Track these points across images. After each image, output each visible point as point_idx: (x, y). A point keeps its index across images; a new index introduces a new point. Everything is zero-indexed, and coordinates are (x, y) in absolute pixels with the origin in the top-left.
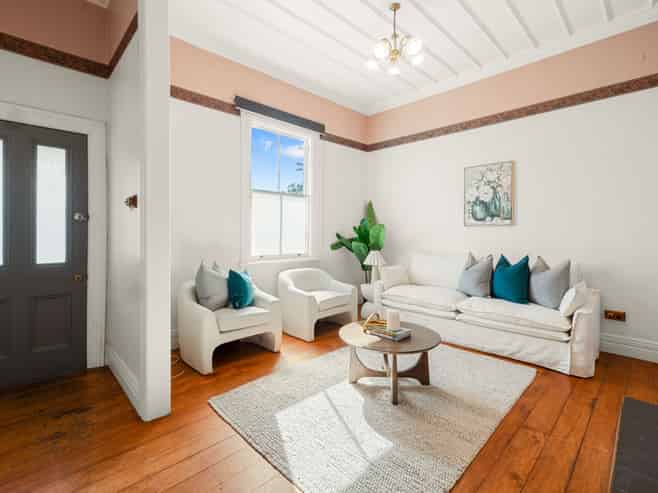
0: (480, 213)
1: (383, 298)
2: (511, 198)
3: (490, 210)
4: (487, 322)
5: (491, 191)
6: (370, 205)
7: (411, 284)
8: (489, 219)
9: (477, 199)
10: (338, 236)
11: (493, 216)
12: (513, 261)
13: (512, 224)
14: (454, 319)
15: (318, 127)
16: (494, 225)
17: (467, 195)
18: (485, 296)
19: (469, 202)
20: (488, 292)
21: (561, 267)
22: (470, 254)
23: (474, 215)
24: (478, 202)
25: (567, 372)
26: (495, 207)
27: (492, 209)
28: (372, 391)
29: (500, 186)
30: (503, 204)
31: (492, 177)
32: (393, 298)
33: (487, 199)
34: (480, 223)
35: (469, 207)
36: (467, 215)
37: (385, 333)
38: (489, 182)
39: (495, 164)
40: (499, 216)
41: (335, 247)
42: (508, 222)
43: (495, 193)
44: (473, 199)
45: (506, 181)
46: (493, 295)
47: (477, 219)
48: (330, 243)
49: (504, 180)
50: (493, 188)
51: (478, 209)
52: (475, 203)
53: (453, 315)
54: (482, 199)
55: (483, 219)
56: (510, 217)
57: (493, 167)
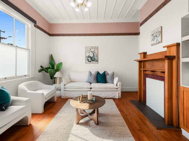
0: (90, 60)
1: (65, 88)
2: (97, 56)
3: (92, 59)
4: (103, 90)
5: (93, 54)
6: (52, 55)
7: (71, 82)
8: (92, 61)
9: (89, 56)
10: (41, 67)
11: (93, 61)
12: (101, 73)
13: (98, 63)
14: (90, 91)
15: (34, 21)
16: (93, 63)
17: (86, 55)
18: (96, 83)
19: (87, 57)
20: (96, 81)
21: (112, 74)
22: (89, 71)
23: (88, 60)
24: (89, 57)
25: (118, 98)
26: (94, 58)
27: (93, 59)
28: (86, 124)
29: (94, 53)
30: (96, 58)
31: (93, 50)
32: (69, 88)
33: (92, 56)
34: (90, 62)
35: (87, 58)
36: (86, 60)
37: (89, 101)
38: (92, 52)
39: (93, 47)
40: (95, 61)
41: (40, 71)
42: (97, 62)
43: (94, 54)
44: (88, 56)
45: (96, 52)
46: (98, 82)
47: (89, 61)
48: (38, 70)
49: (96, 51)
50: (93, 53)
51: (89, 59)
52: (88, 57)
53: (90, 89)
54: (90, 56)
55: (91, 62)
56: (97, 61)
57: (93, 48)
